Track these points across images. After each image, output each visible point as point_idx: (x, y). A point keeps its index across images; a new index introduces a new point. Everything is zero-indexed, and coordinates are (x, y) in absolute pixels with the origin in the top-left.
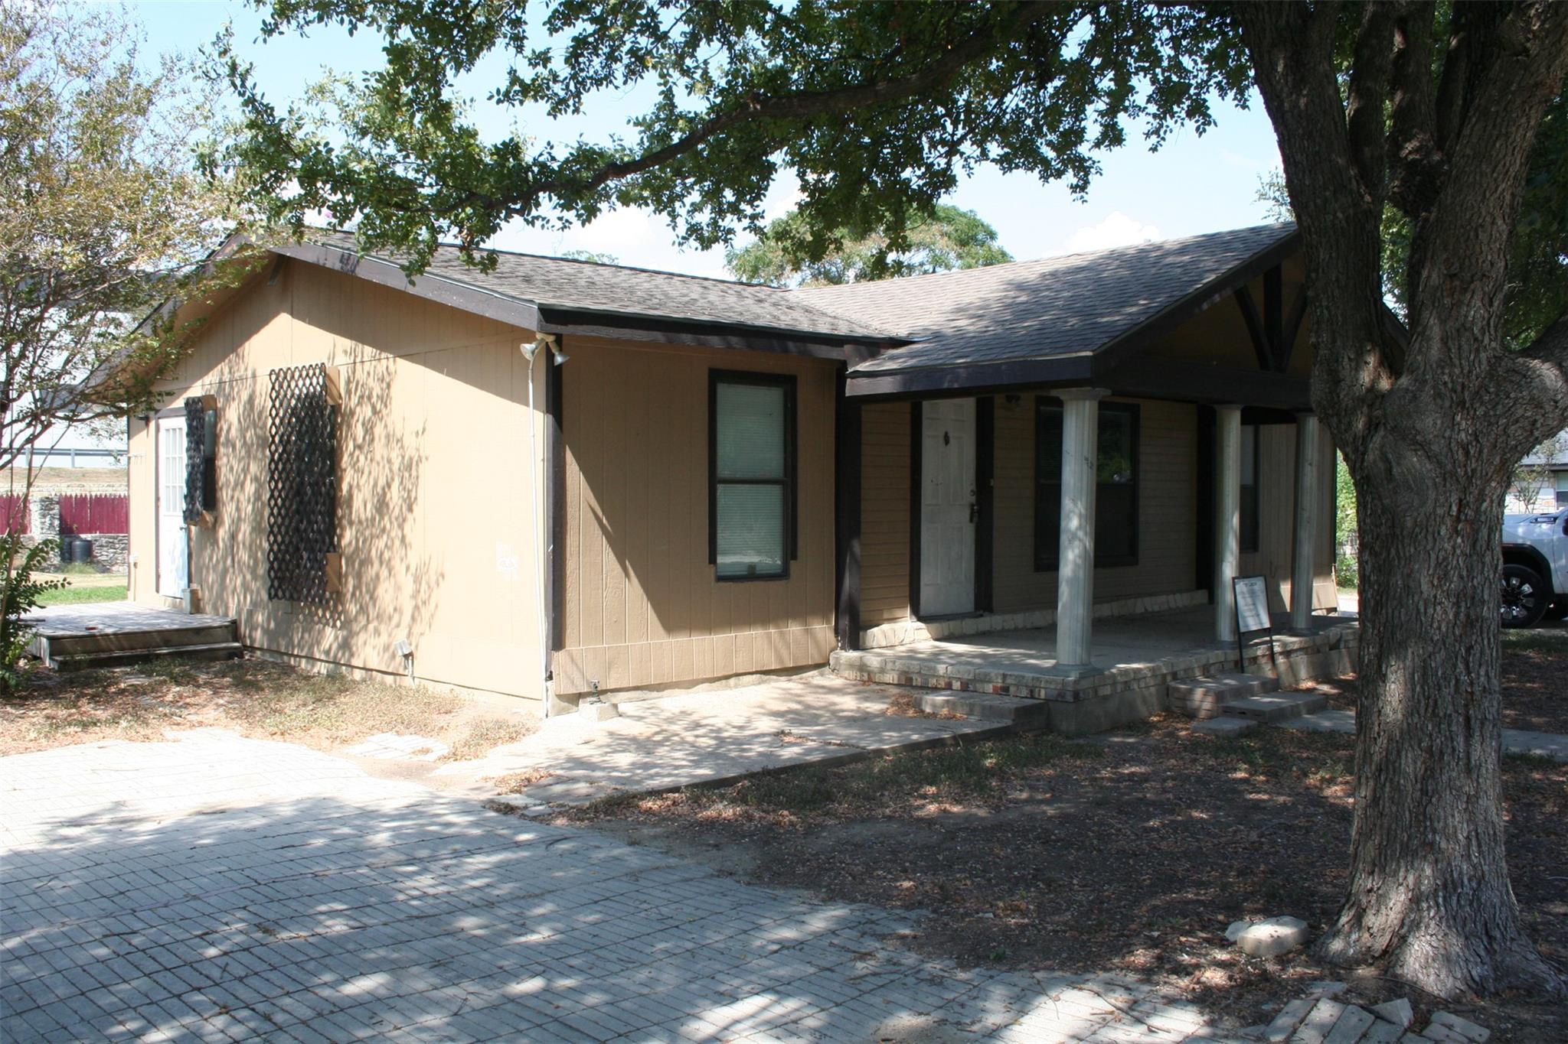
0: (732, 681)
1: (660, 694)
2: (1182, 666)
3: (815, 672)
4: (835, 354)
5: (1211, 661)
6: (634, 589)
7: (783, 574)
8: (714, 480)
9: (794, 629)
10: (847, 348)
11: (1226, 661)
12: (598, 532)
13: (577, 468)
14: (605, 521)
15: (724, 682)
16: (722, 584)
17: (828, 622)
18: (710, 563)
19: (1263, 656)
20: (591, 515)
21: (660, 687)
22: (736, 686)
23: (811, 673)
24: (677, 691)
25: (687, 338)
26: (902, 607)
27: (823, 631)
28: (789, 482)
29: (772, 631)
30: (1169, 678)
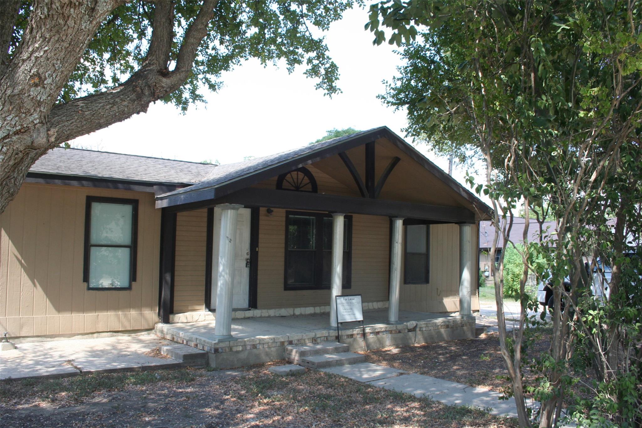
0: (95, 335)
1: (52, 339)
2: (296, 338)
3: (146, 333)
4: (148, 189)
5: (318, 336)
6: (39, 292)
7: (129, 288)
8: (88, 246)
9: (133, 313)
10: (155, 187)
11: (329, 336)
12: (19, 266)
13: (8, 238)
14: (23, 261)
15: (90, 335)
16: (90, 291)
17: (155, 310)
18: (84, 281)
19: (358, 334)
20: (15, 258)
21: (52, 336)
22: (97, 337)
23: (143, 333)
24: (62, 338)
25: (75, 183)
26: (201, 305)
27: (151, 315)
28: (133, 247)
29: (120, 313)
30: (286, 344)
